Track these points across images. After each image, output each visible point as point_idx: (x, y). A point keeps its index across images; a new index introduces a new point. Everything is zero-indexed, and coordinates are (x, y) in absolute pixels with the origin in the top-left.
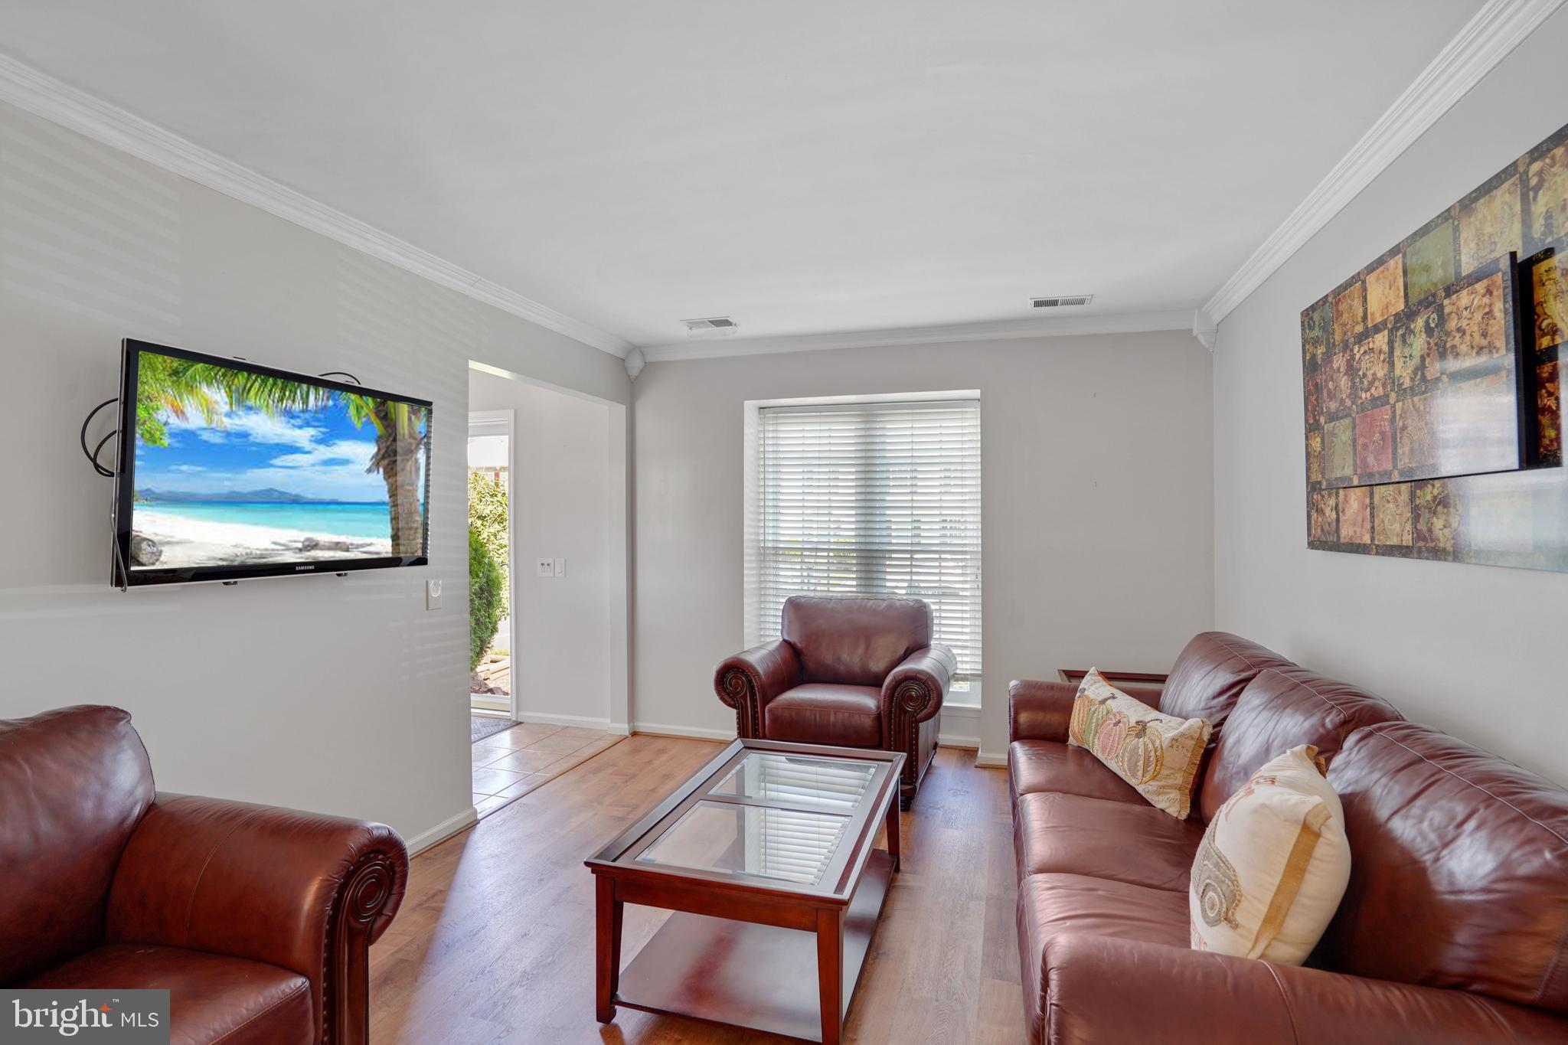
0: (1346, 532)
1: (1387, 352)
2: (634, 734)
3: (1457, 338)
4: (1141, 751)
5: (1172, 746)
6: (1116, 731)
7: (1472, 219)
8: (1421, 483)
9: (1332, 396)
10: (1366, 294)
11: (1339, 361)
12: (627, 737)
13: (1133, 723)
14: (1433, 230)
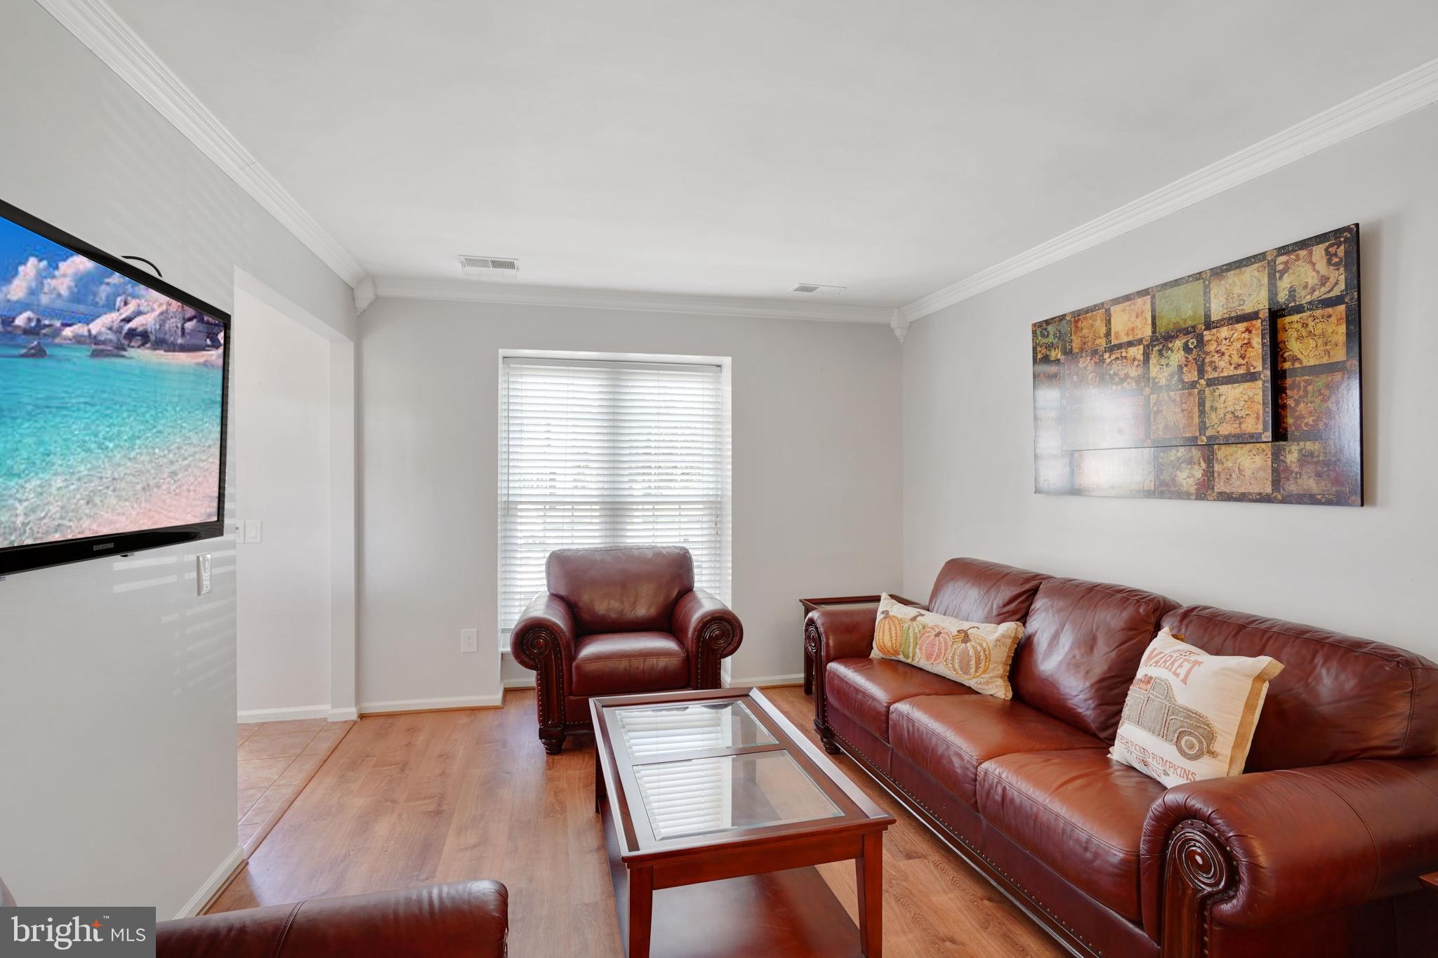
1: (1142, 359)
2: (362, 716)
3: (1216, 357)
4: (971, 653)
5: (996, 646)
6: (939, 641)
7: (1222, 282)
10: (1110, 318)
11: (1086, 362)
12: (355, 722)
13: (955, 632)
14: (1183, 284)
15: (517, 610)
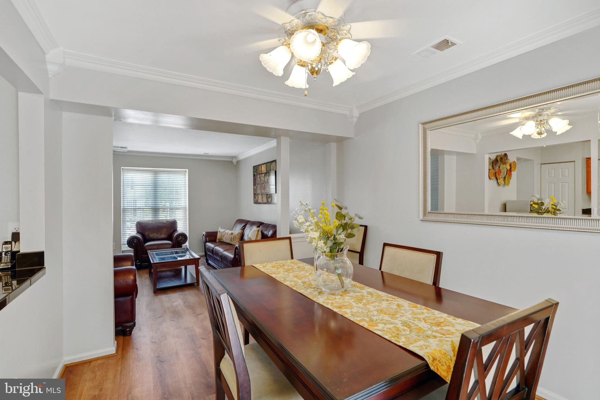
0: (259, 201)
4: (233, 237)
6: (228, 235)
8: (267, 195)
9: (257, 181)
10: (262, 167)
11: (258, 176)
14: (269, 163)
15: (127, 237)
